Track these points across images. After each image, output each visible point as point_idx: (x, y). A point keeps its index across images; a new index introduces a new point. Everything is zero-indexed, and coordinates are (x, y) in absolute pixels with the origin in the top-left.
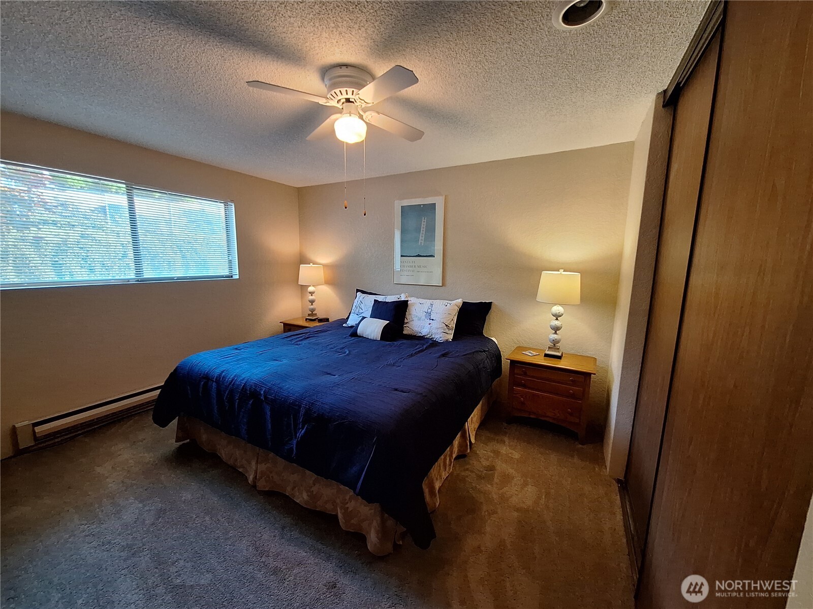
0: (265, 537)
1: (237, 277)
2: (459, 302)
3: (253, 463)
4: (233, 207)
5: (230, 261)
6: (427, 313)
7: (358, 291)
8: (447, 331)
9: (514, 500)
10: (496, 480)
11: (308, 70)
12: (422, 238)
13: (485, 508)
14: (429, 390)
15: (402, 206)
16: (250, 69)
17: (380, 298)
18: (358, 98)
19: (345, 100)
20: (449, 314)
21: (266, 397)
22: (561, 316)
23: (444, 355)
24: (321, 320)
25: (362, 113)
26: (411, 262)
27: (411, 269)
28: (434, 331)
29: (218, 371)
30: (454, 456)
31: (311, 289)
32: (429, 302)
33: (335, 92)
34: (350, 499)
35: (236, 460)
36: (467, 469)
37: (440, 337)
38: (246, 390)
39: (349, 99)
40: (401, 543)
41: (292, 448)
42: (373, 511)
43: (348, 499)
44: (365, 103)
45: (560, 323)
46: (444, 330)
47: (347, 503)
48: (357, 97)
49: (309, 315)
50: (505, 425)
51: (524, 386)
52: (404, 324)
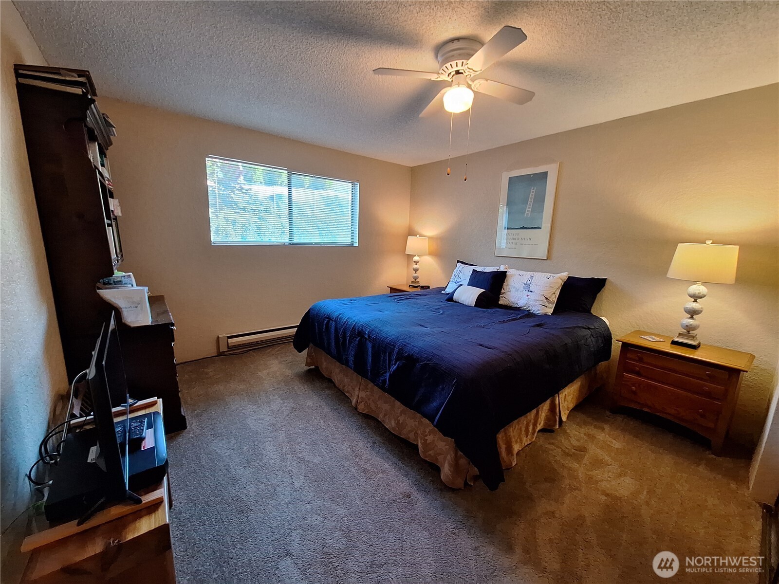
0: (360, 445)
1: (357, 245)
2: (565, 275)
3: (357, 389)
4: (358, 186)
5: (353, 232)
6: (526, 284)
7: (458, 262)
8: (546, 304)
9: (604, 485)
10: (585, 461)
11: (424, 51)
12: (529, 209)
13: (567, 481)
14: (515, 351)
15: (510, 178)
16: (377, 60)
17: (479, 269)
18: (467, 68)
19: (455, 73)
20: (551, 287)
21: (369, 336)
22: (701, 298)
23: (539, 326)
24: (422, 288)
25: (470, 83)
26: (514, 235)
27: (513, 241)
28: (531, 303)
29: (337, 314)
30: (539, 427)
31: (416, 258)
32: (529, 274)
33: (446, 67)
34: (430, 433)
35: (344, 386)
36: (553, 444)
37: (538, 310)
38: (355, 329)
39: (459, 70)
40: (472, 485)
41: (386, 379)
42: (447, 447)
43: (428, 432)
44: (474, 72)
45: (701, 306)
46: (543, 302)
47: (426, 436)
48: (465, 67)
49: (412, 282)
50: (608, 413)
51: (638, 374)
52: (500, 294)
